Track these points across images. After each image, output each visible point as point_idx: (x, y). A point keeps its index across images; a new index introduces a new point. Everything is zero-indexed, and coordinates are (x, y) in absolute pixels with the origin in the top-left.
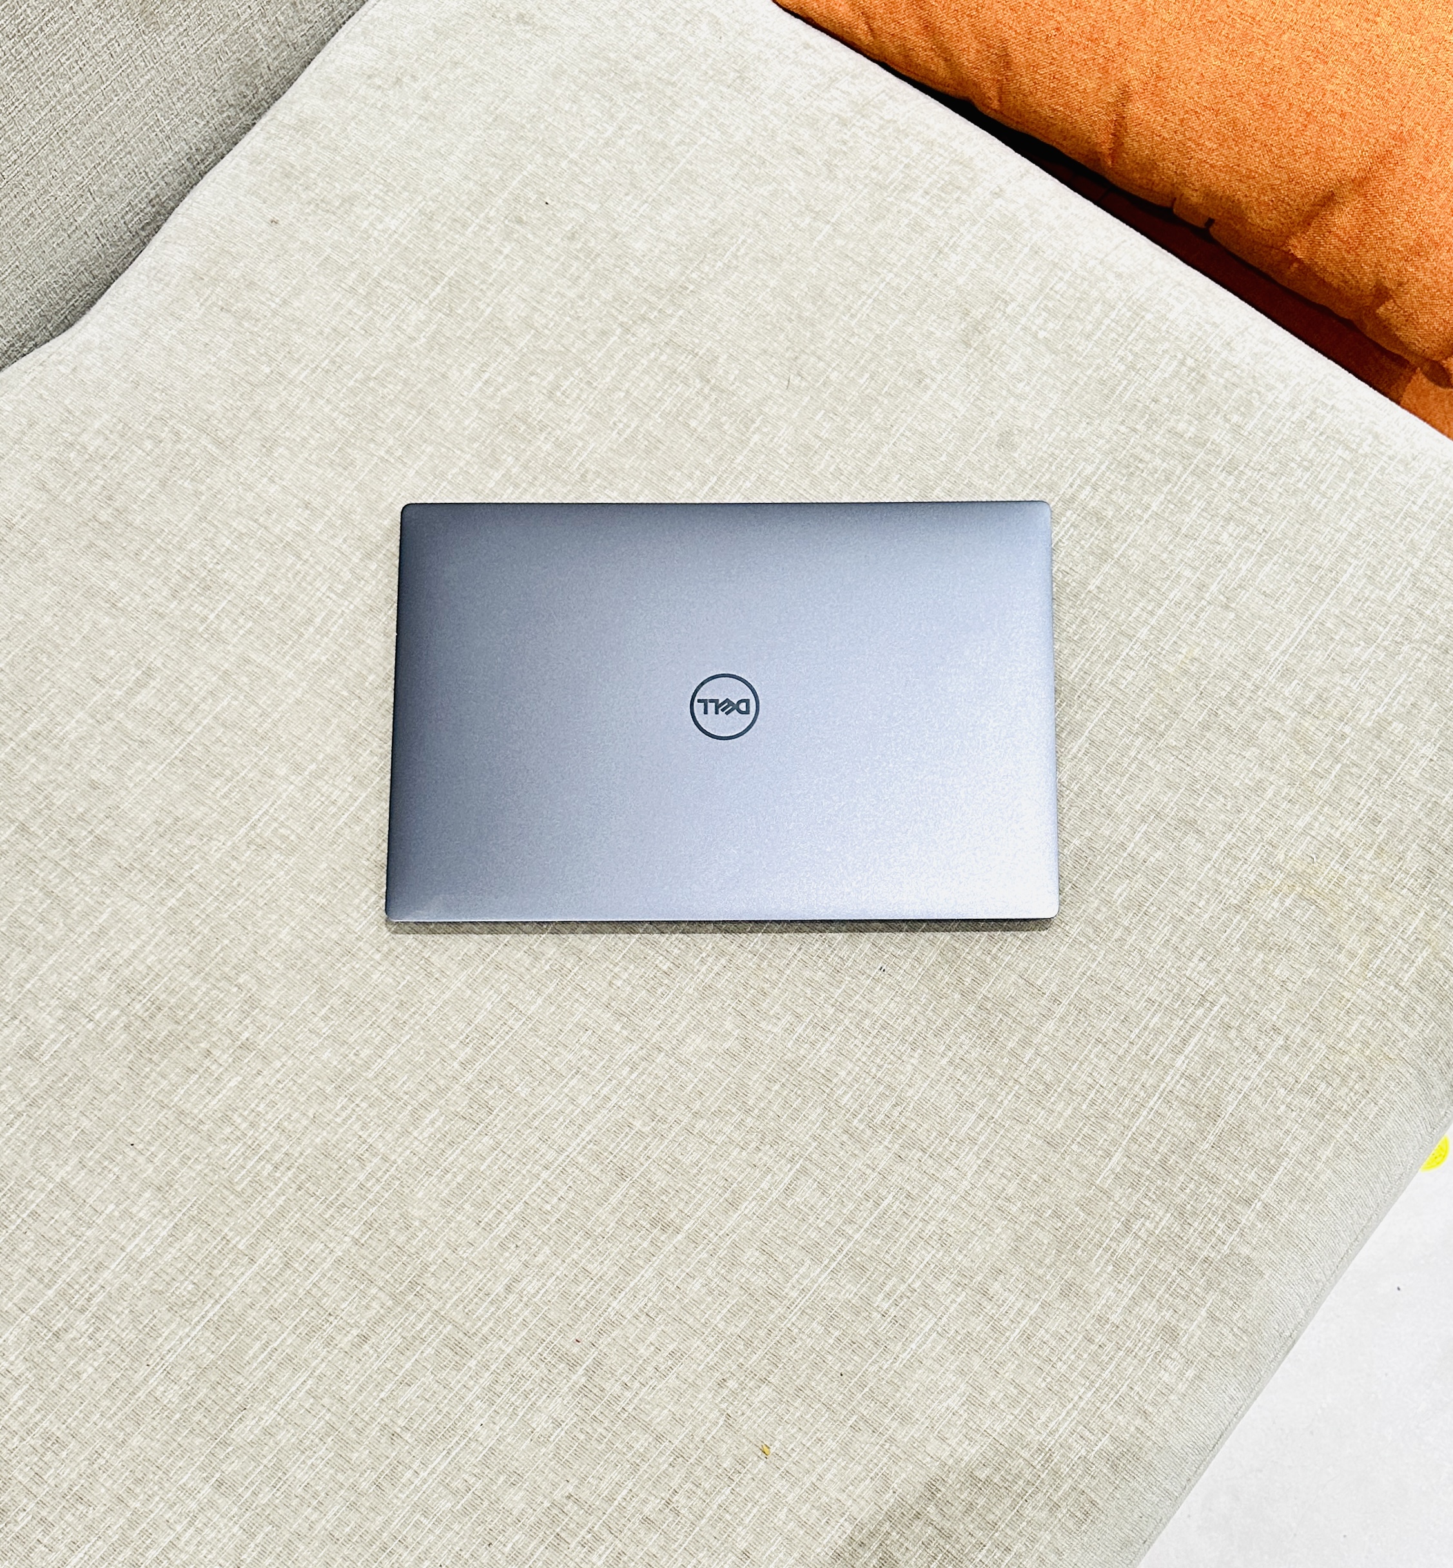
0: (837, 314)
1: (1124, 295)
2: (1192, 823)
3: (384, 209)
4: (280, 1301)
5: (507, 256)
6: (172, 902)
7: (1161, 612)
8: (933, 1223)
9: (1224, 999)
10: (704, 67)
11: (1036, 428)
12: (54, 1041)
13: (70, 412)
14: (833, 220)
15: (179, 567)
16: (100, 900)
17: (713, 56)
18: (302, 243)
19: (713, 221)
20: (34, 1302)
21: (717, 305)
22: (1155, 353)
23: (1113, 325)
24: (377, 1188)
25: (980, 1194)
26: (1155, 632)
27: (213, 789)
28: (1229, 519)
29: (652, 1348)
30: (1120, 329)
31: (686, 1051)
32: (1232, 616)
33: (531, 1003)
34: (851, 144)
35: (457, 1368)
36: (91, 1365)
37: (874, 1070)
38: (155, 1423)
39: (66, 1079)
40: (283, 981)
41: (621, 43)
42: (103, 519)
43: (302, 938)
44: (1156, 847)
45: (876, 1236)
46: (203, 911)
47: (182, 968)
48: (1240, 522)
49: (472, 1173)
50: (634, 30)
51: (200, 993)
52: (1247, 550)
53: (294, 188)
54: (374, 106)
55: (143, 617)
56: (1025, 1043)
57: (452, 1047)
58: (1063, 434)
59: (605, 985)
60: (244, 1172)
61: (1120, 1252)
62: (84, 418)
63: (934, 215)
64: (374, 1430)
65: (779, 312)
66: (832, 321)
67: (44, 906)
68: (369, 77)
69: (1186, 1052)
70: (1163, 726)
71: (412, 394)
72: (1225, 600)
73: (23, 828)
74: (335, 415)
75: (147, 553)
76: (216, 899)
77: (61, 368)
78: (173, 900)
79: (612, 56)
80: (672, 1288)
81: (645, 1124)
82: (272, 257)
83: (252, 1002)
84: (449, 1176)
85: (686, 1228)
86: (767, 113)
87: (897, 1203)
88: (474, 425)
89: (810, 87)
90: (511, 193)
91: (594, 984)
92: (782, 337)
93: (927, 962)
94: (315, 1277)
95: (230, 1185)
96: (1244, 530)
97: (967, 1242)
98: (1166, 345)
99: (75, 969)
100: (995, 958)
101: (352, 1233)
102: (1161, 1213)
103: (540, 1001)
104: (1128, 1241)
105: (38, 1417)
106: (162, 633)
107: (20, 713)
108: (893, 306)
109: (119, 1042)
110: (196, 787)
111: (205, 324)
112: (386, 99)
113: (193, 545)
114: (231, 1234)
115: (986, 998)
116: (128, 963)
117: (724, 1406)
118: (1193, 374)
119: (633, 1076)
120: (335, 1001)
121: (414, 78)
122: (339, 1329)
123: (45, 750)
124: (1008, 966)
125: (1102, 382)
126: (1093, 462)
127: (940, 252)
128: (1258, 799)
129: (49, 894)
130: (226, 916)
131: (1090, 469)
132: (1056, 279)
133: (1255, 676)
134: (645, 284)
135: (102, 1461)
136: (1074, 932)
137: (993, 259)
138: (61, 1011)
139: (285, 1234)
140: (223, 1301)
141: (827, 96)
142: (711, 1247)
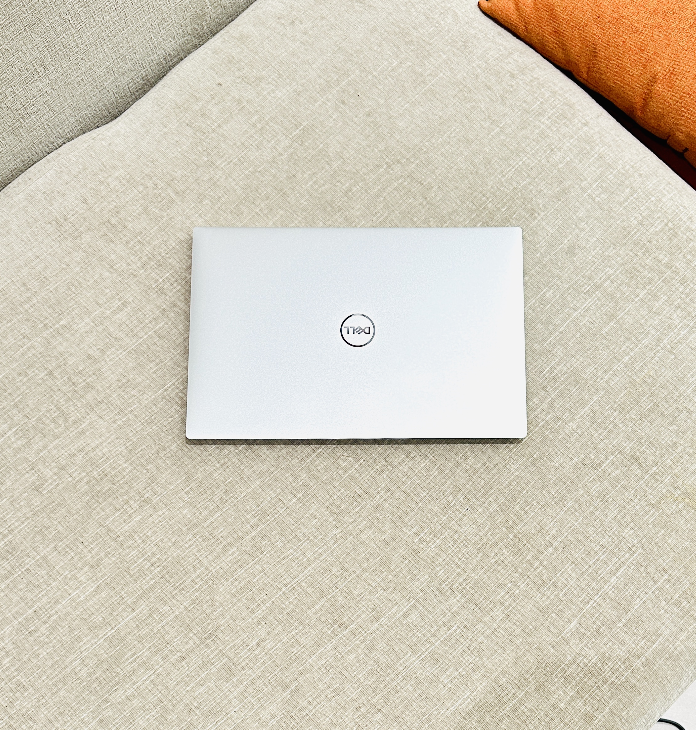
0: (496, 174)
1: (642, 186)
2: (637, 459)
3: (276, 86)
4: (144, 633)
5: (334, 120)
6: (120, 422)
7: (636, 349)
8: (476, 642)
9: (640, 551)
10: (447, 38)
11: (587, 247)
12: (51, 484)
13: (104, 166)
14: (501, 126)
15: (147, 253)
16: (84, 416)
17: (452, 32)
18: (233, 97)
19: (440, 118)
20: (22, 614)
21: (436, 160)
22: (653, 218)
23: (634, 200)
24: (201, 583)
25: (502, 631)
26: (632, 360)
27: (149, 368)
28: (678, 307)
29: (326, 686)
30: (637, 203)
31: (363, 537)
32: (673, 357)
33: (290, 501)
34: (515, 87)
35: (227, 680)
36: (45, 651)
37: (457, 560)
38: (73, 685)
39: (54, 504)
40: (170, 471)
41: (407, 20)
42: (112, 223)
43: (182, 450)
44: (617, 468)
45: (446, 645)
46: (134, 429)
47: (120, 456)
48: (683, 310)
49: (249, 582)
50: (414, 13)
51: (127, 471)
52: (685, 324)
53: (232, 69)
54: (279, 33)
55: (126, 276)
56: (535, 558)
57: (248, 517)
58: (601, 252)
59: (328, 497)
60: (136, 565)
61: (569, 672)
62: (110, 170)
63: (552, 130)
64: (181, 706)
65: (467, 168)
66: (493, 177)
67: (56, 415)
68: (279, 18)
69: (617, 575)
70: (629, 408)
71: (276, 182)
72: (670, 348)
73: (51, 373)
74: (236, 187)
75: (132, 243)
76: (142, 424)
77: (103, 143)
78: (121, 422)
79: (402, 25)
80: (339, 656)
81: (338, 571)
82: (216, 103)
83: (153, 479)
84: (237, 582)
85: (351, 627)
86: (475, 66)
87: (459, 630)
88: (306, 203)
89: (498, 55)
90: (341, 88)
91: (323, 496)
92: (466, 182)
93: (491, 510)
94: (163, 624)
95: (127, 570)
96: (685, 314)
97: (492, 655)
98: (660, 214)
99: (66, 449)
100: (526, 512)
101: (185, 604)
102: (592, 656)
103: (294, 500)
104: (574, 667)
105: (16, 673)
106: (134, 285)
107: (57, 315)
108: (524, 173)
109: (83, 489)
110: (141, 366)
111: (178, 131)
112: (285, 31)
113: (156, 243)
114: (125, 595)
115: (519, 532)
116: (94, 450)
117: (357, 720)
118: (671, 231)
119: (336, 545)
120: (193, 485)
121: (301, 22)
122: (171, 652)
123: (68, 335)
124: (533, 517)
125: (624, 228)
126: (613, 268)
127: (552, 150)
128: (673, 452)
129: (58, 409)
130: (146, 433)
131: (611, 272)
132: (609, 172)
133: (681, 389)
134: (402, 145)
135: (44, 701)
136: (569, 505)
137: (578, 157)
138: (56, 469)
139: (152, 599)
140: (116, 628)
141: (506, 61)
142: (362, 638)
